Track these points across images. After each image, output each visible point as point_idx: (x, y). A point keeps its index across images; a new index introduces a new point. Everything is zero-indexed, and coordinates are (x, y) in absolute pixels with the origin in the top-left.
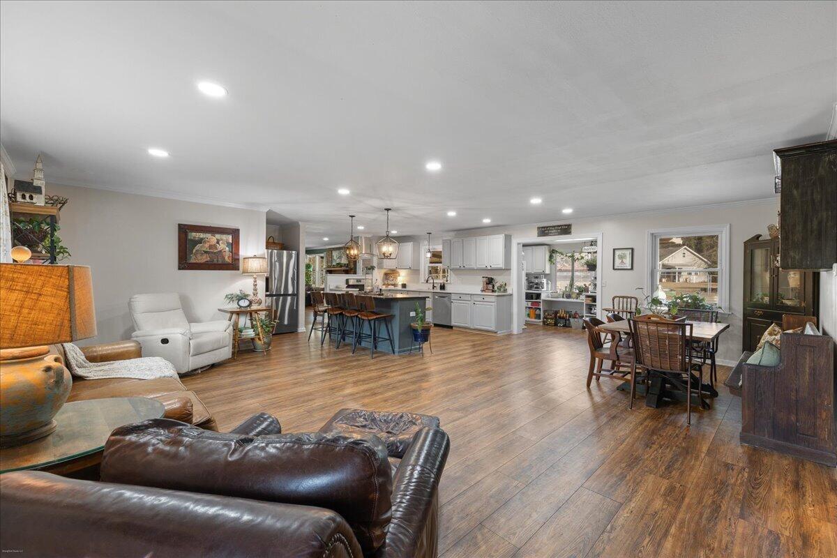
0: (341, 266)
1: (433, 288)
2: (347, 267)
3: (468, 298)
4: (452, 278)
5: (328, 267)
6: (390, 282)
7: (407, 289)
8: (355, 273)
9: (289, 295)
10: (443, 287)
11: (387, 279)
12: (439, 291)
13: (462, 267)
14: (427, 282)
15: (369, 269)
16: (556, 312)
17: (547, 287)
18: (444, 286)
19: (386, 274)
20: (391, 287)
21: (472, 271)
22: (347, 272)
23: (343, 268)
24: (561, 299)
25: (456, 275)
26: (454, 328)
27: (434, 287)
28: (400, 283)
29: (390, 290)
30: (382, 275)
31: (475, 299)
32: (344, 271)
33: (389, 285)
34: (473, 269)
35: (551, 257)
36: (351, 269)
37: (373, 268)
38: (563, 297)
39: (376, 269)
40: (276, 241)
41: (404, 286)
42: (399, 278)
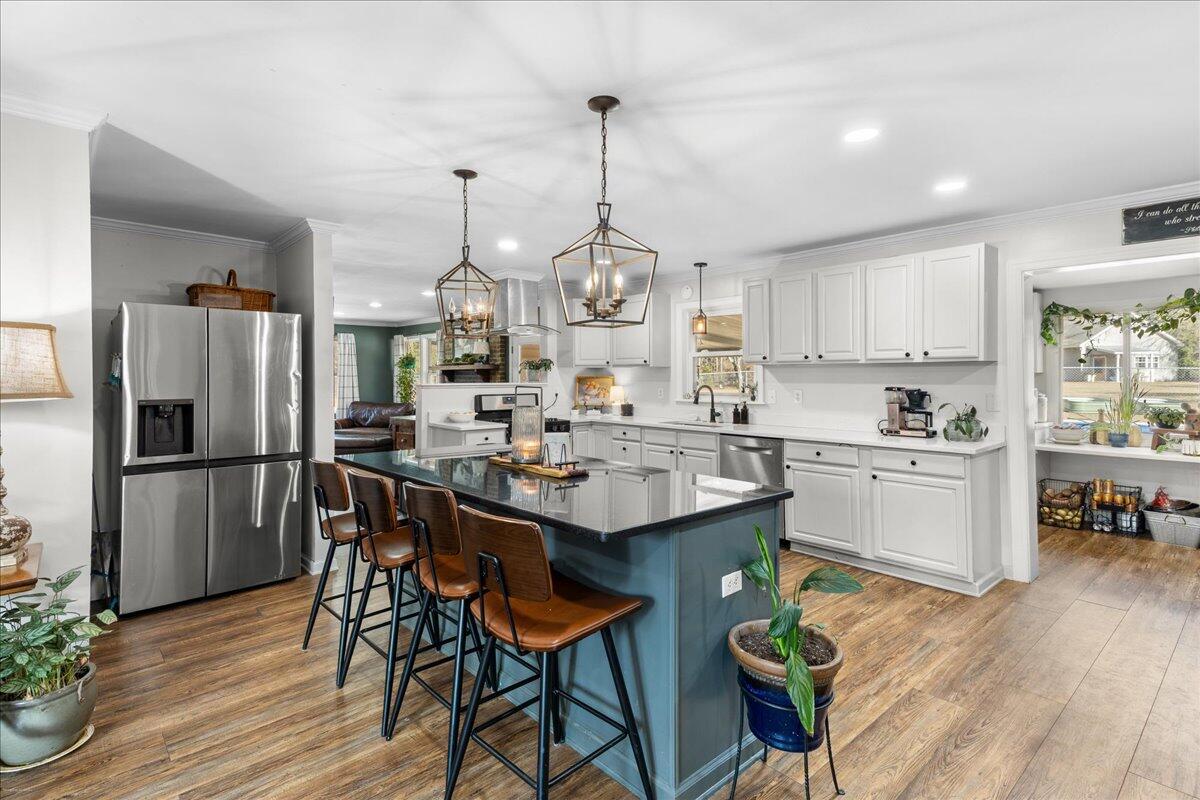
0: (473, 362)
1: (713, 419)
2: (487, 362)
3: (850, 457)
4: (771, 393)
5: (446, 362)
6: (591, 401)
7: (636, 420)
8: (505, 378)
9: (260, 459)
10: (741, 417)
11: (583, 393)
12: (729, 427)
13: (813, 359)
14: (696, 402)
15: (537, 367)
16: (1084, 491)
17: (1040, 414)
18: (745, 412)
19: (580, 380)
20: (594, 415)
21: (849, 369)
22: (486, 376)
23: (476, 366)
24: (1087, 449)
25: (782, 380)
26: (794, 548)
27: (714, 415)
28: (618, 404)
29: (591, 424)
30: (570, 381)
31: (877, 463)
32: (479, 371)
33: (587, 408)
34: (853, 365)
35: (1046, 325)
36: (497, 368)
37: (546, 364)
38: (1094, 440)
39: (554, 368)
40: (242, 284)
41: (628, 410)
42: (613, 390)
